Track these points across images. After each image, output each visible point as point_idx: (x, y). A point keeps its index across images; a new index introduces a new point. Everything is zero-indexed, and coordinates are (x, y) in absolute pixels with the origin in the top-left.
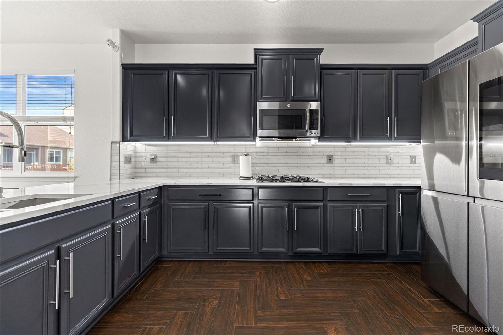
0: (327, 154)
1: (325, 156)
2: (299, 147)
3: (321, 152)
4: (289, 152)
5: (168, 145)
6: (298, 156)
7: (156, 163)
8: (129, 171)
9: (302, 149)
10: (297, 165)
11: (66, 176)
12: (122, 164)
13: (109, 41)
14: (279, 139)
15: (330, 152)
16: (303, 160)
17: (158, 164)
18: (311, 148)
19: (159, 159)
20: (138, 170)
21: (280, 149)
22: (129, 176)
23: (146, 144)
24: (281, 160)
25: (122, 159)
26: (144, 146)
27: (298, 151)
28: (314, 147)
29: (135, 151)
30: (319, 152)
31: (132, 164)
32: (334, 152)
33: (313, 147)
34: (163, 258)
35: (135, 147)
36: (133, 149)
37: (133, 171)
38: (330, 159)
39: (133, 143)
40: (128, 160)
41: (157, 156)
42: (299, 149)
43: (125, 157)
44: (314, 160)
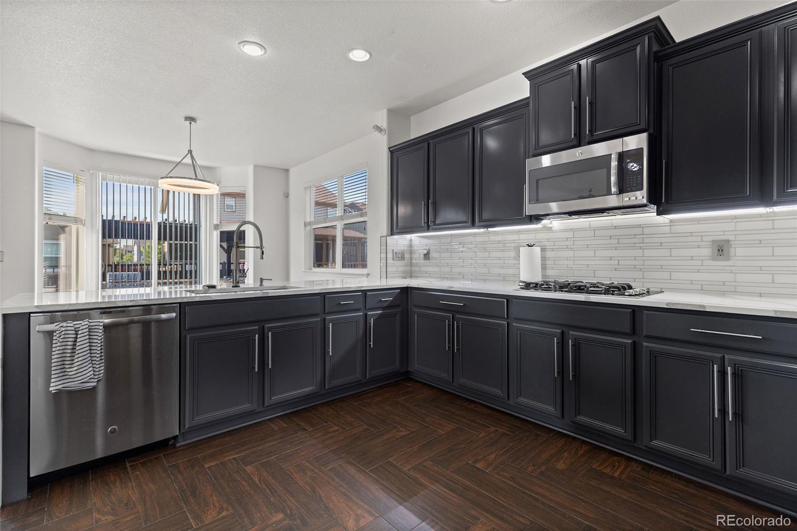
0: (711, 239)
1: (708, 243)
2: (640, 226)
3: (694, 234)
4: (614, 237)
5: (440, 236)
6: (637, 245)
7: (429, 259)
8: (401, 269)
9: (646, 231)
10: (635, 263)
11: (361, 273)
12: (390, 261)
13: (374, 127)
14: (571, 216)
15: (722, 233)
16: (647, 253)
17: (431, 261)
18: (669, 227)
19: (432, 255)
20: (414, 269)
21: (598, 233)
22: (402, 275)
23: (420, 237)
24: (599, 253)
25: (390, 255)
26: (419, 239)
27: (635, 235)
28: (673, 225)
29: (411, 246)
30: (690, 234)
31: (407, 261)
32: (733, 233)
33: (671, 224)
34: (413, 376)
35: (411, 240)
36: (407, 243)
37: (408, 268)
38: (721, 249)
39: (408, 236)
40: (400, 256)
41: (430, 250)
42: (639, 231)
43: (394, 254)
44: (675, 252)
